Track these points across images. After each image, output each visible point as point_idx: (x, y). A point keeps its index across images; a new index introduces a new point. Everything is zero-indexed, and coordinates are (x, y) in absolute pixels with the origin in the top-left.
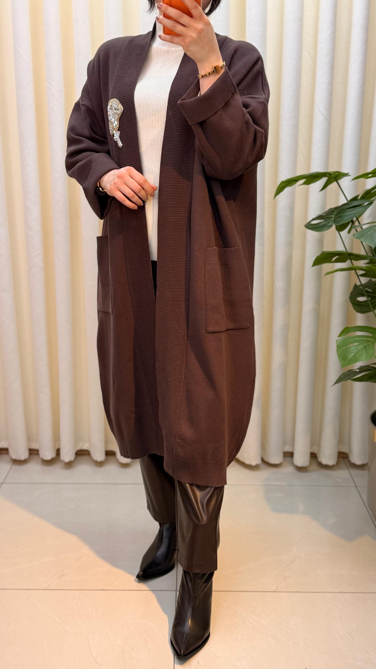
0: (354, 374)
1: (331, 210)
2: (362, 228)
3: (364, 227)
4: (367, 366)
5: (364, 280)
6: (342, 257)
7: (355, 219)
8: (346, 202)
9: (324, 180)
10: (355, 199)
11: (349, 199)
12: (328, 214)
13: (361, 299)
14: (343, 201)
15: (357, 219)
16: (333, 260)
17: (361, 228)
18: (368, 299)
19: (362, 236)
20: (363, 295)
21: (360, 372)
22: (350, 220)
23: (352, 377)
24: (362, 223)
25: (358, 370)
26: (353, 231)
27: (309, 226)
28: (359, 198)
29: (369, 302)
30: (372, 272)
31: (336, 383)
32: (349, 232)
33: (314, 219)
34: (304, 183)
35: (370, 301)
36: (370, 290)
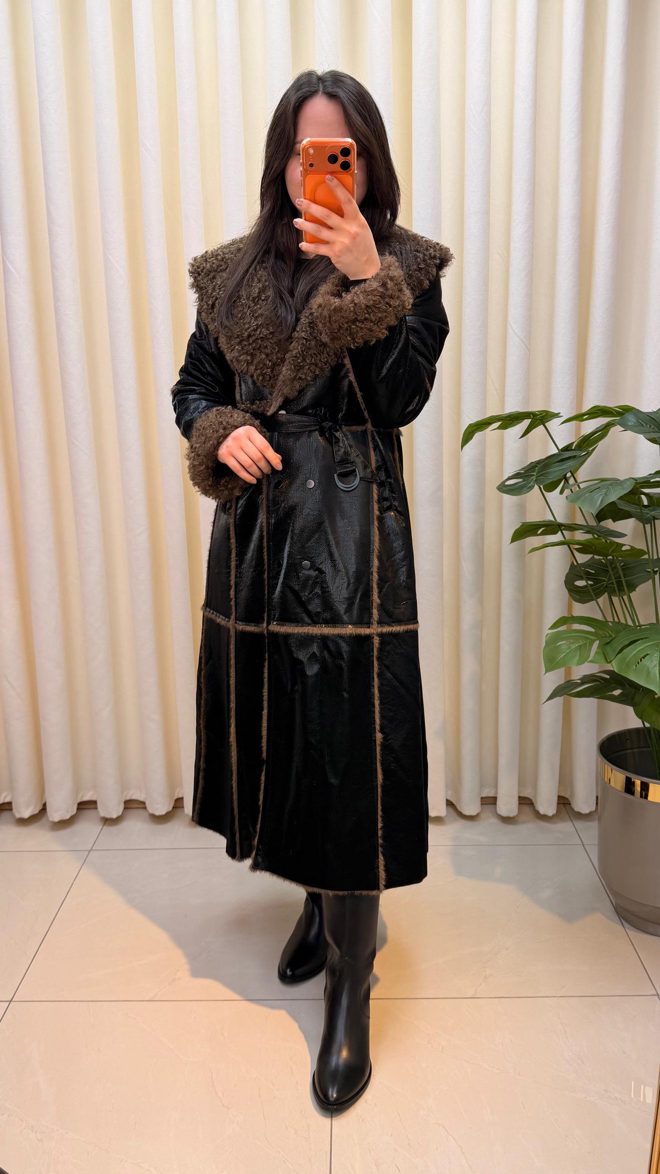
0: (573, 687)
1: (532, 465)
2: (579, 488)
3: (582, 486)
4: (592, 675)
5: (582, 558)
6: (551, 527)
7: (569, 475)
8: (556, 451)
9: (526, 423)
10: (567, 448)
11: (560, 448)
12: (530, 469)
13: (581, 583)
14: (552, 450)
15: (573, 475)
16: (539, 532)
17: (579, 486)
18: (587, 582)
19: (578, 498)
20: (581, 578)
21: (582, 684)
22: (561, 476)
23: (571, 691)
24: (579, 481)
25: (580, 681)
26: (567, 492)
27: (504, 488)
28: (573, 447)
29: (589, 588)
30: (593, 547)
31: (550, 699)
32: (561, 492)
33: (509, 479)
34: (499, 428)
35: (591, 585)
36: (594, 572)
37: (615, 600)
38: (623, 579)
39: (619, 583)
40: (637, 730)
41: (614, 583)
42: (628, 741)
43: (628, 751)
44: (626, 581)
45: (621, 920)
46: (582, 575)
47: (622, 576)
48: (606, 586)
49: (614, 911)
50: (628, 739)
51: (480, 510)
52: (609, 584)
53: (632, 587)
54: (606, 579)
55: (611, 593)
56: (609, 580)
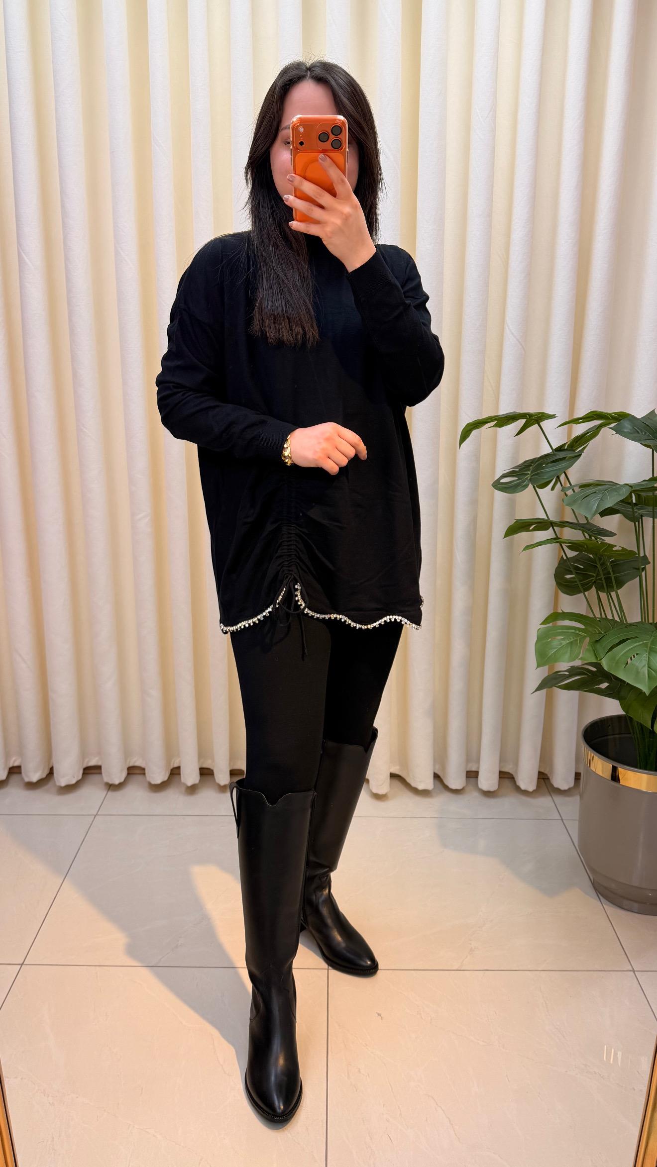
0: (560, 679)
1: (526, 463)
2: (571, 485)
3: (574, 483)
4: (578, 668)
5: (571, 554)
6: (543, 524)
7: (561, 472)
8: (550, 451)
9: (522, 422)
10: (560, 449)
11: (554, 448)
12: (524, 468)
13: (570, 577)
14: (547, 450)
15: (564, 472)
16: (531, 528)
17: (570, 483)
18: (576, 577)
20: (571, 573)
21: (570, 676)
22: (554, 475)
23: (559, 683)
24: (570, 478)
25: (568, 673)
26: (559, 489)
27: (498, 485)
28: (566, 448)
29: (578, 581)
30: (586, 547)
31: (537, 690)
32: (553, 489)
33: (504, 477)
34: (495, 426)
35: (579, 579)
36: (583, 567)
37: (603, 595)
38: (612, 576)
39: (608, 580)
40: (619, 717)
41: (603, 579)
42: (610, 727)
43: (609, 737)
44: (615, 578)
45: (598, 895)
46: (572, 570)
47: (611, 573)
48: (594, 582)
49: (592, 886)
50: (610, 726)
51: (474, 503)
52: (598, 580)
53: (620, 584)
54: (595, 575)
55: (600, 588)
56: (598, 575)
